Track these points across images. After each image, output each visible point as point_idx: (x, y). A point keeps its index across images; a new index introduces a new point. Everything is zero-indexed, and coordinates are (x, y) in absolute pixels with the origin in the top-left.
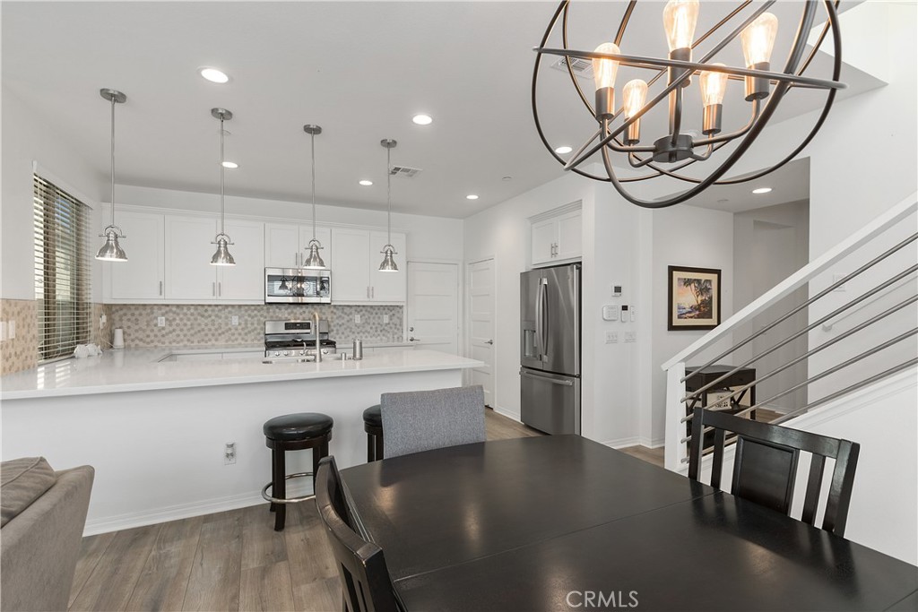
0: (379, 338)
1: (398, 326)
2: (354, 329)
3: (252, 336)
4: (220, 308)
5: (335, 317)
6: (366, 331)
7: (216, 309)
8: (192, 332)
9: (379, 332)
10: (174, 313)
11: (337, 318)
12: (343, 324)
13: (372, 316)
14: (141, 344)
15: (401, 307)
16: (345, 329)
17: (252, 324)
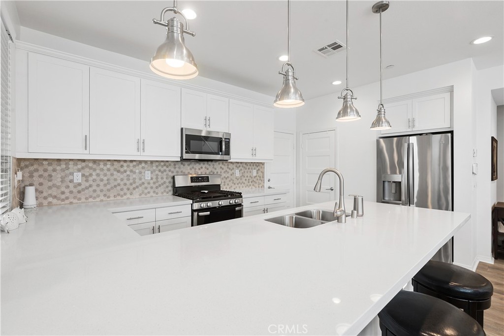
0: (251, 187)
1: (261, 178)
2: (236, 181)
3: (161, 189)
4: (134, 163)
6: (243, 183)
7: (131, 164)
8: (108, 187)
9: (250, 183)
10: (91, 168)
11: (224, 172)
12: (228, 177)
13: (246, 171)
14: (55, 201)
15: (263, 164)
16: (230, 181)
17: (162, 178)
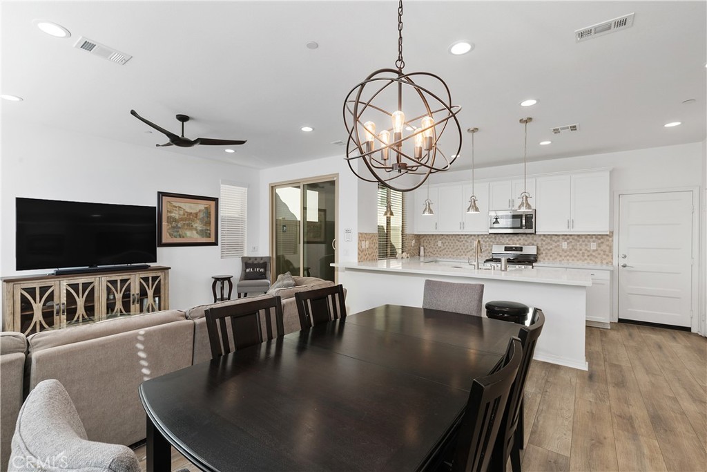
0: (586, 262)
1: (607, 253)
2: (561, 253)
4: (468, 236)
5: (544, 243)
6: (573, 255)
7: (466, 237)
8: (454, 250)
9: (586, 257)
10: (446, 239)
11: (546, 244)
12: (551, 249)
13: (579, 244)
14: (431, 255)
15: (611, 236)
16: (554, 253)
17: (486, 247)
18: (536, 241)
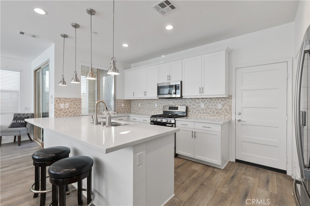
1: (228, 111)
4: (152, 100)
5: (191, 104)
6: (208, 113)
9: (215, 114)
10: (142, 102)
11: (192, 105)
12: (195, 108)
13: (211, 104)
14: (136, 112)
16: (196, 111)
17: (161, 107)
18: (186, 103)
